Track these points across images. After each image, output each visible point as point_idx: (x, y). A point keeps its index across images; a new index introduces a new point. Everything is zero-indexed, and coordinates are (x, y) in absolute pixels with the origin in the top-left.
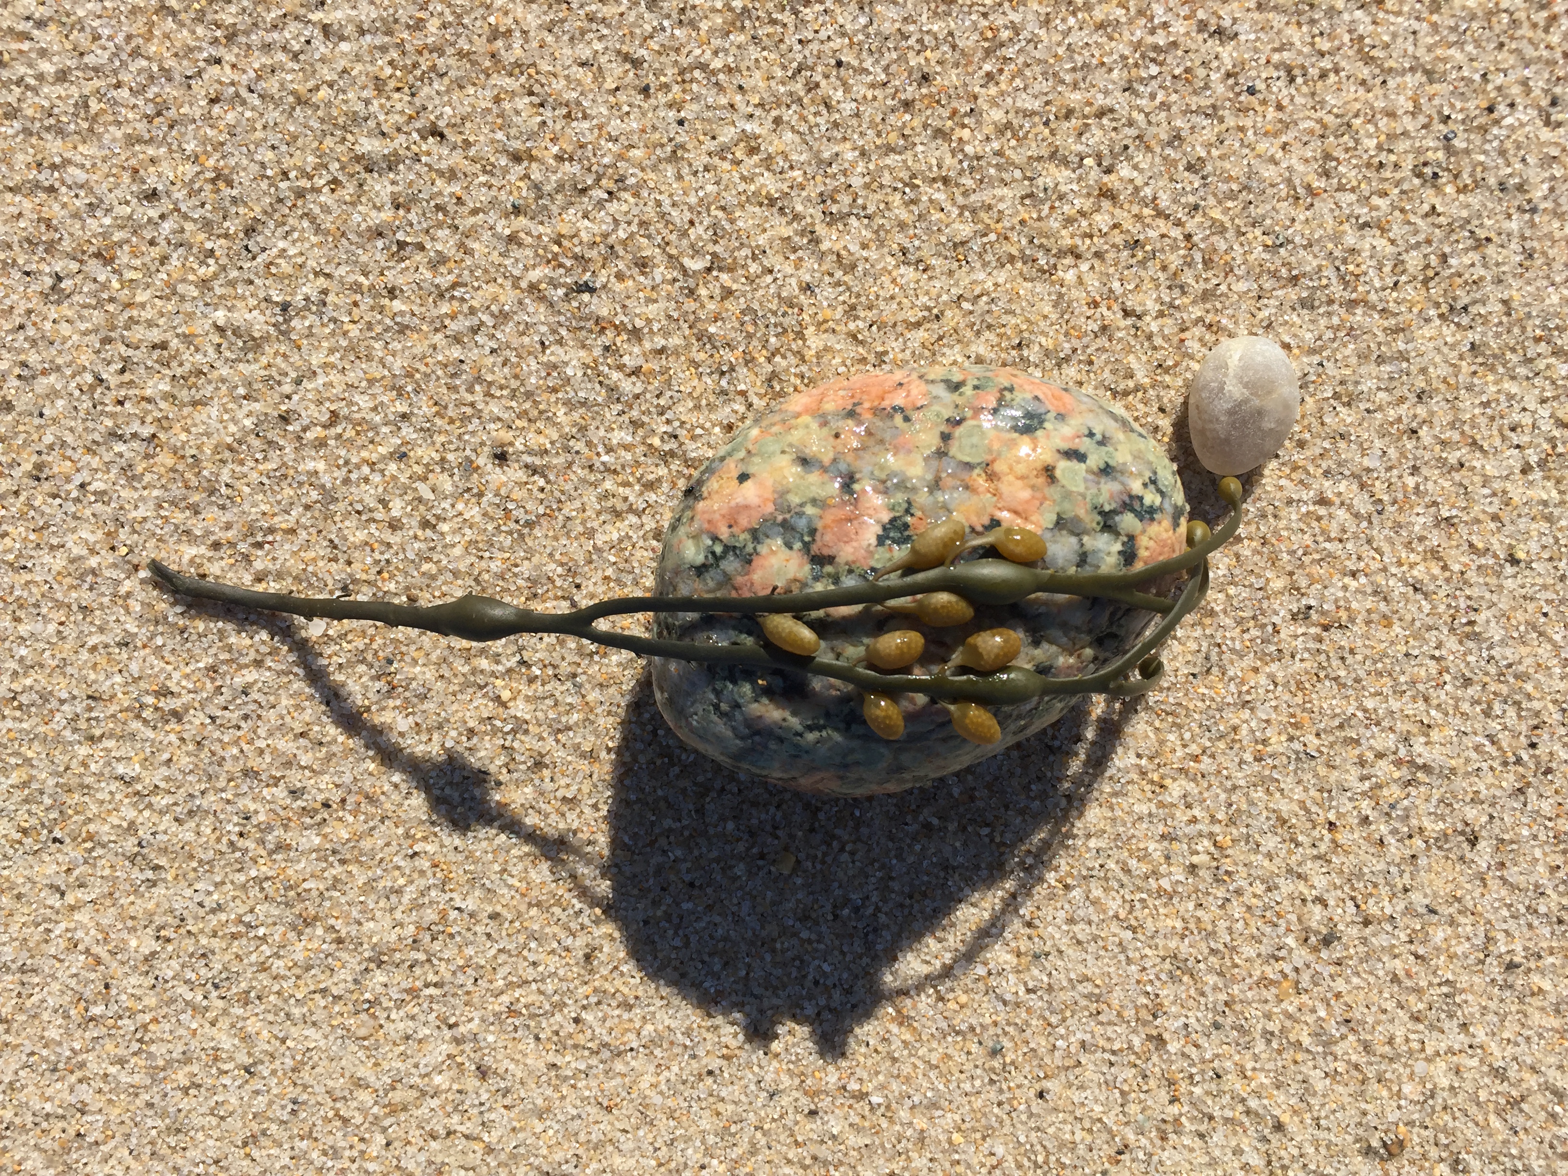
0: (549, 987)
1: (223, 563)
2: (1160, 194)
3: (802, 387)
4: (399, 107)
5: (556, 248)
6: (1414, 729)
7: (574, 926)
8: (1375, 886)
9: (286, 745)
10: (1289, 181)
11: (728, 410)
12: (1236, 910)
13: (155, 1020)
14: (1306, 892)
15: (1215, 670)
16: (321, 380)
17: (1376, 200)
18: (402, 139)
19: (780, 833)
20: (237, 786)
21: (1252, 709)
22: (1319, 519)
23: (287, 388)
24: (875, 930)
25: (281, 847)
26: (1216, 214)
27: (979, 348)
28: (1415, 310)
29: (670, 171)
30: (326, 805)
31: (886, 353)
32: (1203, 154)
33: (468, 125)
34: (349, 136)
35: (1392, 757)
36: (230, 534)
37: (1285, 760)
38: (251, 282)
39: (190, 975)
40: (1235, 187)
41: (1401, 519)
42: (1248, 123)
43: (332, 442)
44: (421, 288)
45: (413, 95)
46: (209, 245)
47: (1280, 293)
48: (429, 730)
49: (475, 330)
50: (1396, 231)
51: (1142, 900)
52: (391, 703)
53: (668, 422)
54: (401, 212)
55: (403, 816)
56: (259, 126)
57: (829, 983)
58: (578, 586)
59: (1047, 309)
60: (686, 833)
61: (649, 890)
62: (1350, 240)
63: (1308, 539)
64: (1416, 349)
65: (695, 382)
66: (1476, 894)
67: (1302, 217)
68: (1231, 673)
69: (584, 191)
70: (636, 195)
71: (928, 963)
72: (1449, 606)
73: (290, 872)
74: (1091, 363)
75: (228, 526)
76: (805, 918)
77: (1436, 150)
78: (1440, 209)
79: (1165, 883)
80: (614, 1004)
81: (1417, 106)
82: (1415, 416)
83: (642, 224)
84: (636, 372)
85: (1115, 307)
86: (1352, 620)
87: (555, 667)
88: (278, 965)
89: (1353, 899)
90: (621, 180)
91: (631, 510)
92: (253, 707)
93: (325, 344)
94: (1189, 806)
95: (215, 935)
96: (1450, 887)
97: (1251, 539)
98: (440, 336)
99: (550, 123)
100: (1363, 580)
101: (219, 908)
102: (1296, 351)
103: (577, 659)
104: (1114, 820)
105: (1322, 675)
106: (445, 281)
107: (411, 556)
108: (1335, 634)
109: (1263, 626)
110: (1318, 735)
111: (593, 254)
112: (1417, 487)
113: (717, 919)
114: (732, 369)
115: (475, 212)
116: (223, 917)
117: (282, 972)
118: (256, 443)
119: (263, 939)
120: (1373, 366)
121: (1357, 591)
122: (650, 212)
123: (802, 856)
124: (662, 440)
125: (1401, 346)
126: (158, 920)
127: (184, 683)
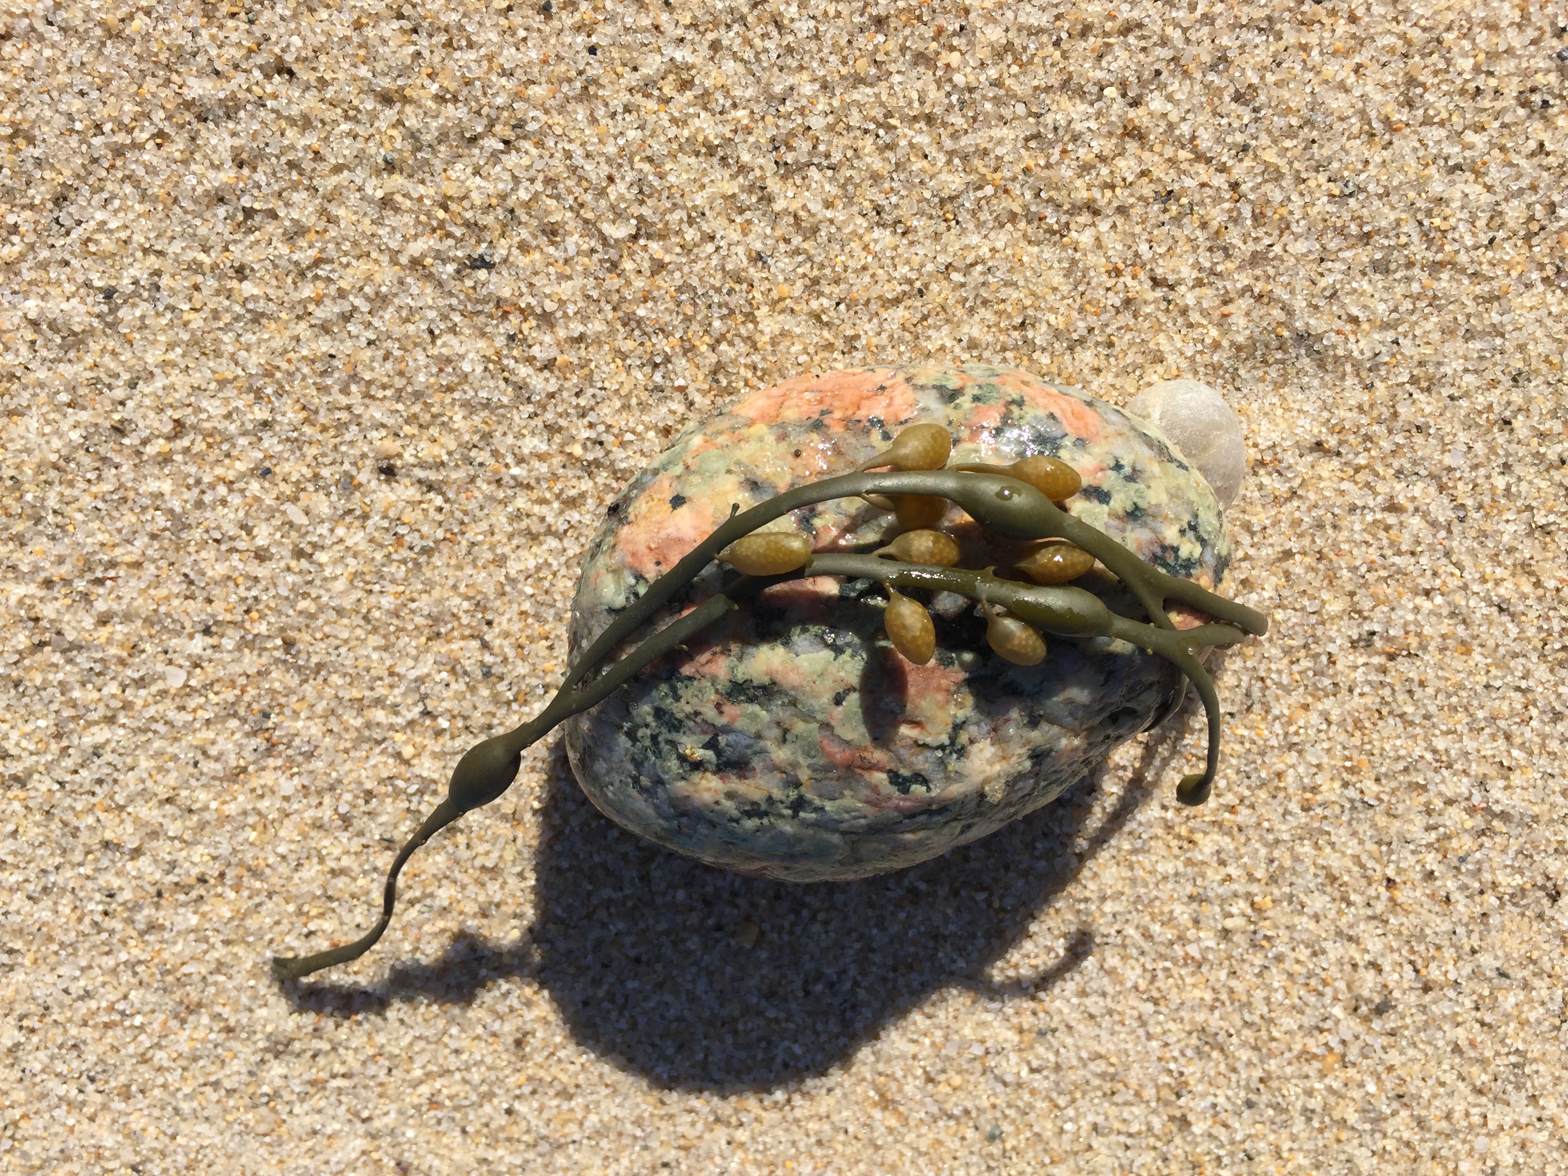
0: (475, 1076)
1: (57, 604)
2: (1201, 132)
3: (754, 381)
4: (234, 37)
5: (441, 214)
6: (1492, 771)
7: (502, 1008)
8: (1438, 948)
9: (148, 812)
10: (1363, 114)
11: (664, 410)
12: (1277, 978)
13: (25, 1116)
14: (1357, 957)
15: (1257, 707)
16: (159, 383)
17: (1470, 137)
18: (240, 78)
19: (740, 901)
20: (97, 860)
21: (1300, 752)
22: (1387, 528)
23: (119, 393)
24: (853, 1007)
25: (152, 927)
26: (1270, 156)
27: (973, 329)
28: (1514, 274)
29: (581, 113)
30: (202, 880)
31: (857, 337)
32: (1255, 80)
33: (323, 58)
34: (174, 77)
35: (1464, 804)
36: (64, 570)
37: (1337, 809)
38: (67, 264)
39: (61, 1068)
40: (1295, 122)
41: (1488, 527)
42: (1312, 39)
43: (178, 458)
44: (276, 267)
45: (251, 22)
46: (11, 219)
47: (1348, 254)
48: (320, 793)
49: (346, 317)
50: (1495, 174)
51: (1166, 970)
52: (271, 762)
53: (591, 425)
54: (246, 171)
55: (294, 890)
56: (61, 67)
57: (801, 1065)
58: (489, 623)
59: (1057, 279)
60: (630, 904)
61: (588, 968)
62: (1437, 188)
63: (1373, 554)
64: (1513, 322)
65: (623, 377)
66: (1555, 955)
67: (1378, 159)
68: (1276, 711)
69: (473, 140)
70: (540, 144)
71: (914, 1041)
72: (1540, 628)
73: (166, 955)
74: (1111, 345)
75: (61, 561)
76: (770, 995)
77: (1548, 71)
78: (1549, 147)
79: (1193, 950)
80: (552, 1092)
81: (1525, 16)
82: (1509, 403)
83: (549, 181)
84: (549, 365)
85: (1142, 276)
86: (1424, 647)
87: (465, 718)
88: (161, 1057)
89: (1411, 962)
90: (520, 125)
91: (549, 532)
92: (107, 770)
93: (162, 338)
94: (1223, 863)
95: (85, 1024)
96: (1525, 947)
97: (1304, 553)
98: (303, 325)
99: (426, 53)
100: (1439, 600)
101: (87, 995)
102: (1365, 326)
103: (492, 708)
104: (1133, 881)
105: (1385, 711)
106: (305, 256)
107: (284, 592)
108: (1403, 665)
109: (1317, 656)
110: (1378, 780)
111: (488, 220)
112: (1508, 489)
113: (669, 998)
114: (668, 360)
115: (337, 169)
116: (93, 1004)
117: (166, 1064)
118: (86, 460)
119: (141, 1028)
120: (1460, 342)
121: (1431, 613)
122: (559, 167)
123: (766, 926)
124: (584, 447)
125: (1496, 318)
126: (19, 1010)
127: (24, 743)
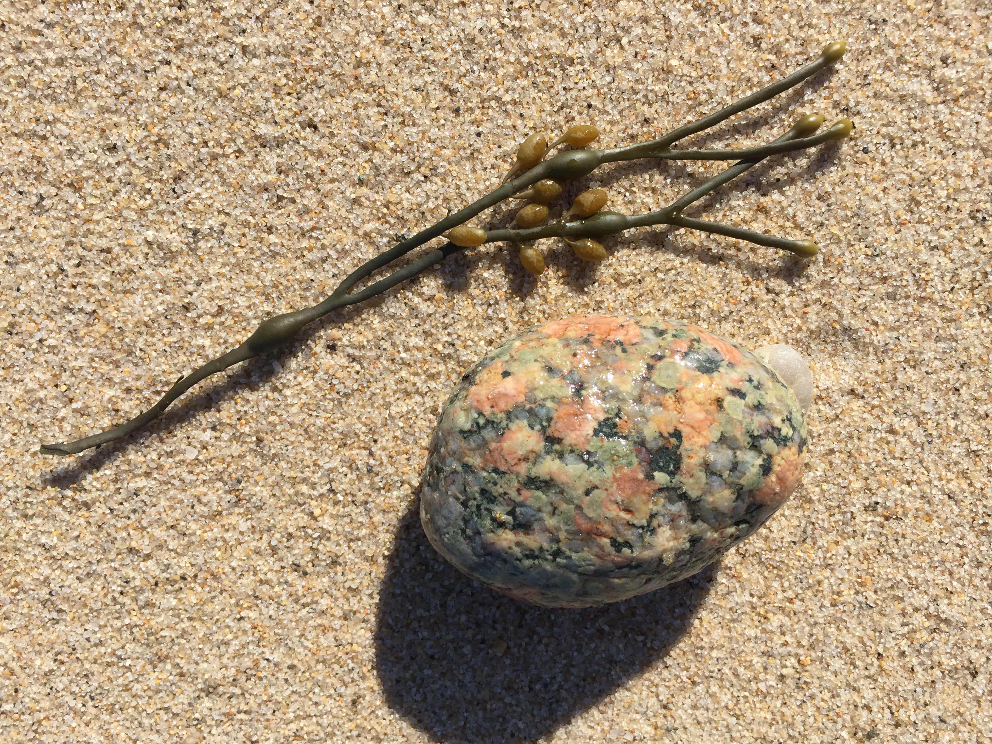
0: (325, 721)
1: (131, 403)
2: (799, 213)
3: (543, 320)
4: (288, 105)
5: (385, 210)
6: (941, 593)
7: (347, 679)
8: (906, 700)
9: (159, 533)
10: (886, 213)
11: (491, 330)
12: (810, 710)
13: (46, 718)
14: (858, 700)
15: (809, 540)
16: (214, 284)
17: (943, 232)
18: (288, 127)
19: (498, 626)
20: (123, 559)
21: (832, 570)
22: (888, 443)
23: (190, 288)
24: (557, 702)
25: (148, 604)
26: (835, 230)
27: (666, 304)
28: (964, 308)
29: (468, 166)
30: (183, 578)
31: (602, 302)
32: (830, 190)
33: (334, 122)
34: (252, 122)
35: (924, 612)
36: (139, 384)
37: (851, 607)
38: (174, 214)
39: (75, 689)
40: (849, 213)
41: (944, 448)
42: (862, 172)
43: (217, 327)
44: (290, 228)
45: (299, 99)
46: (148, 186)
47: (874, 287)
48: (261, 532)
49: (324, 260)
50: (955, 253)
51: (745, 697)
52: (237, 510)
53: (449, 334)
54: (282, 176)
55: (236, 591)
56: (191, 109)
57: (522, 736)
58: (375, 441)
59: (715, 283)
60: (432, 620)
61: (402, 659)
62: (924, 256)
63: (879, 456)
64: (962, 334)
65: (471, 309)
66: (973, 711)
67: (893, 238)
68: (820, 543)
69: (408, 174)
70: (444, 180)
71: (592, 728)
72: (971, 511)
73: (153, 623)
74: (741, 322)
75: (138, 378)
76: (509, 688)
77: (986, 202)
78: (985, 242)
79: (762, 687)
80: (369, 737)
81: (975, 172)
82: (958, 379)
83: (445, 199)
84: (431, 299)
85: (762, 286)
86: (905, 515)
87: (353, 496)
88: (137, 688)
89: (889, 708)
90: (434, 169)
91: (417, 392)
92: (141, 504)
93: (220, 260)
94: (783, 634)
95: (95, 662)
96: (956, 705)
97: (841, 452)
98: (299, 261)
99: (390, 126)
100: (915, 488)
101: (100, 643)
102: (882, 328)
103: (369, 491)
104: (730, 639)
105: (882, 550)
106: (307, 225)
107: (262, 410)
108: (893, 524)
109: (844, 513)
110: (875, 592)
111: (410, 216)
112: (956, 428)
113: (448, 683)
114: (497, 303)
115: (332, 181)
116: (103, 650)
117: (139, 693)
118: (165, 323)
119: (129, 668)
120: (933, 342)
121: (910, 495)
122: (452, 192)
123: (511, 644)
124: (444, 346)
125: (953, 331)
126: (57, 648)
127: (94, 483)
